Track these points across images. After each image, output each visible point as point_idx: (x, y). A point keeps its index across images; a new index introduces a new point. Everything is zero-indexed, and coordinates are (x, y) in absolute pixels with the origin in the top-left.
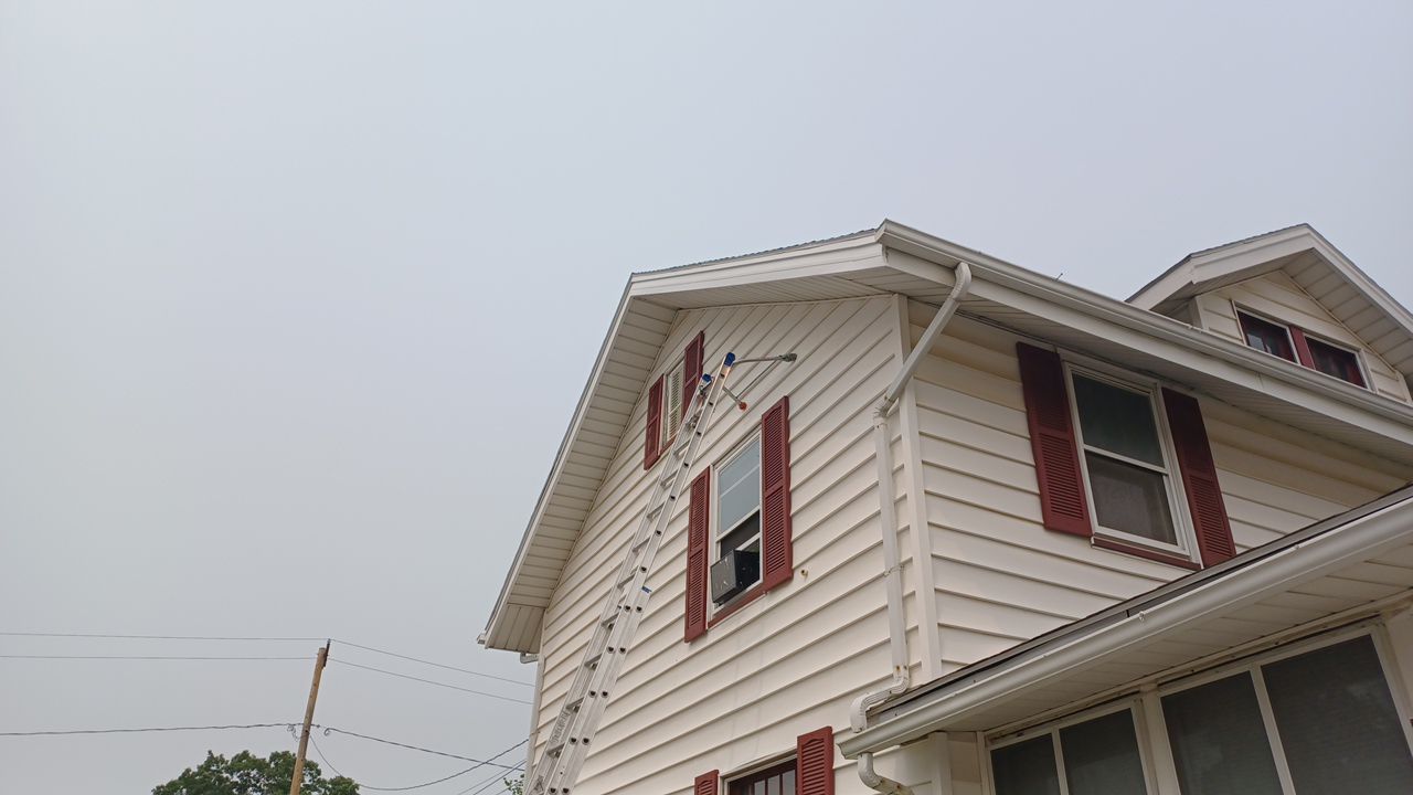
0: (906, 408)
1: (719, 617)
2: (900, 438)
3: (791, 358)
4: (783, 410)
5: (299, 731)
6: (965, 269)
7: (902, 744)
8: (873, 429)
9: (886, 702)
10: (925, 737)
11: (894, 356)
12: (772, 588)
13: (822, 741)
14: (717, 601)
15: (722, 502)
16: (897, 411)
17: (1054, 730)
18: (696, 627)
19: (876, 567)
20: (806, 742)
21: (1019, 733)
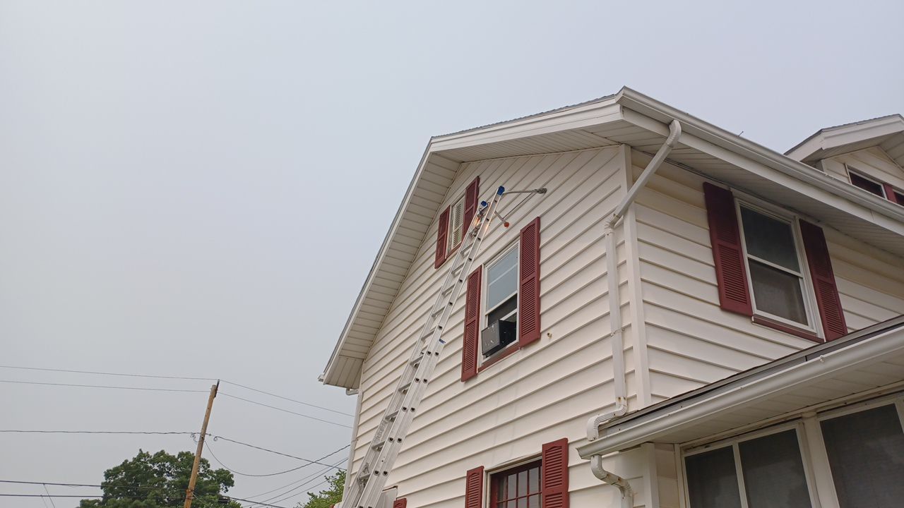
0: (629, 222)
1: (486, 365)
2: (623, 242)
3: (543, 191)
4: (536, 225)
5: (198, 437)
6: (677, 125)
7: (620, 451)
8: (604, 236)
9: (610, 422)
10: (639, 446)
11: (620, 187)
12: (525, 345)
13: (561, 448)
14: (486, 354)
15: (490, 289)
16: (622, 224)
17: (735, 444)
18: (469, 371)
19: (604, 330)
20: (548, 448)
21: (707, 445)
